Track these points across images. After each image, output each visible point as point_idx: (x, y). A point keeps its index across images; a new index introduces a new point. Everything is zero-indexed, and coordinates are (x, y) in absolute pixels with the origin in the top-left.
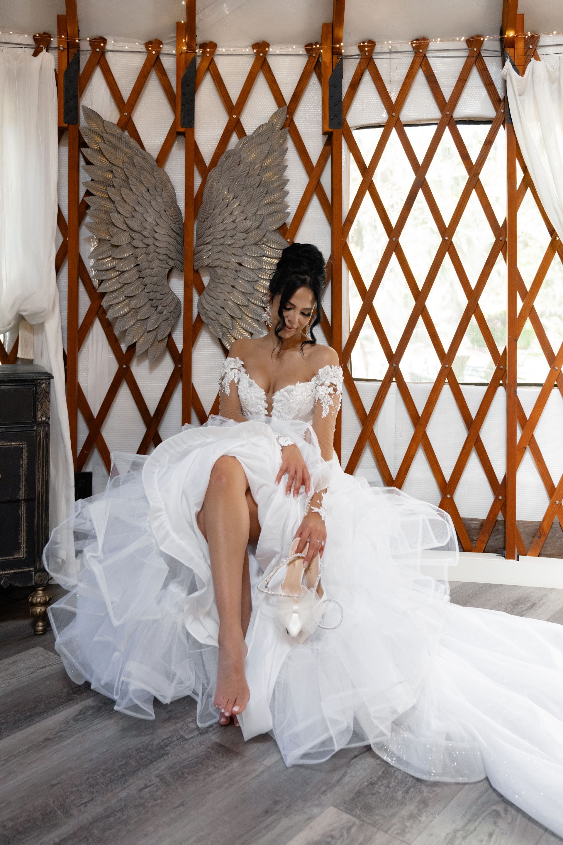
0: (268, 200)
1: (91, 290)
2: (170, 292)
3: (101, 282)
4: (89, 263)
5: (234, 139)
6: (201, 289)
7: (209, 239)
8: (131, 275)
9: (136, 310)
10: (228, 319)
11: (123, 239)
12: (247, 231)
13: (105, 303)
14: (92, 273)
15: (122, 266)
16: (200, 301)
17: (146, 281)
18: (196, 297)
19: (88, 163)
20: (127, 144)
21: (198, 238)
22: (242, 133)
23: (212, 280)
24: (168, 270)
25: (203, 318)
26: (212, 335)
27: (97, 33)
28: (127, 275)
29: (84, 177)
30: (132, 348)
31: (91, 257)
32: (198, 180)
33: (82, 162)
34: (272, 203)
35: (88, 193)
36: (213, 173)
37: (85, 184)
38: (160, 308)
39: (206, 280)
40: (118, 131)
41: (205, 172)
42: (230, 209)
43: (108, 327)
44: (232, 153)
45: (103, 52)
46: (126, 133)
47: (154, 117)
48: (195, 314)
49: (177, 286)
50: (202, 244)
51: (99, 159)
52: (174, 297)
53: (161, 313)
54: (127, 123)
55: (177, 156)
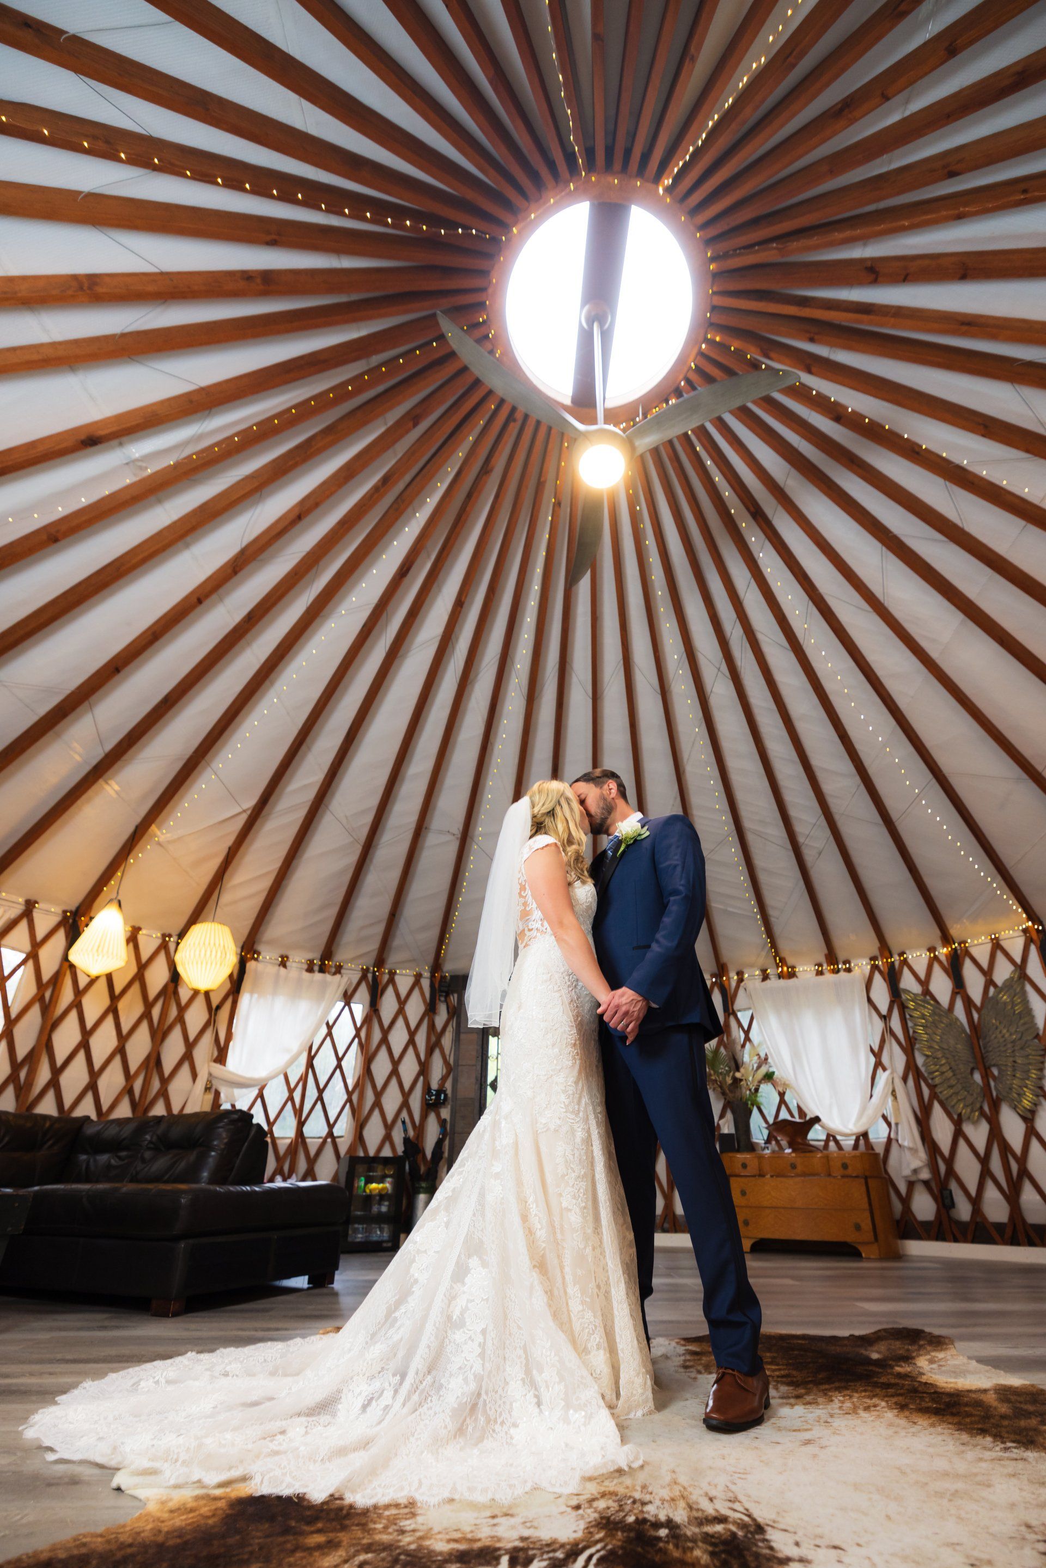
0: (1022, 1021)
1: (928, 1085)
2: (975, 1082)
3: (932, 1079)
4: (923, 1069)
5: (992, 990)
6: (994, 1078)
7: (990, 1049)
8: (950, 1074)
9: (956, 1093)
10: (1015, 1095)
11: (939, 1054)
12: (1014, 1042)
13: (938, 1090)
14: (926, 1075)
15: (944, 1069)
16: (995, 1086)
17: (958, 1076)
18: (992, 1084)
19: (911, 1016)
20: (930, 1003)
21: (985, 1048)
22: (995, 986)
23: (999, 1073)
24: (970, 1069)
25: (1000, 1096)
26: (1010, 1106)
27: (900, 951)
28: (946, 1074)
29: (910, 1024)
30: (960, 1115)
31: (923, 1065)
32: (976, 1016)
33: (908, 1016)
34: (1025, 1024)
35: (914, 1032)
36: (983, 1012)
37: (912, 1028)
38: (970, 1092)
39: (996, 1073)
40: (923, 997)
41: (979, 1010)
42: (999, 1030)
43: (942, 1104)
44: (992, 998)
45: (905, 958)
46: (928, 997)
47: (941, 986)
48: (994, 1094)
49: (977, 1077)
50: (987, 1052)
51: (916, 1014)
52: (978, 1085)
53: (972, 1095)
54: (927, 992)
55: (959, 1005)
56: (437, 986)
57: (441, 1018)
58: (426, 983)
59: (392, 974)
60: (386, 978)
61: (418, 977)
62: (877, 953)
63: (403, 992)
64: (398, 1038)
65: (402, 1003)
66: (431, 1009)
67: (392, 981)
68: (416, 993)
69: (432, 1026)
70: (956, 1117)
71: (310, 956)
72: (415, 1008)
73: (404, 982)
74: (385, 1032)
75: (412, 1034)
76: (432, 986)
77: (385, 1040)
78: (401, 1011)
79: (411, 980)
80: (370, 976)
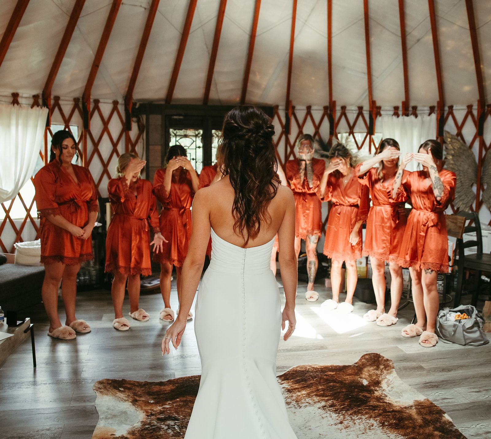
2: (472, 191)
6: (483, 190)
7: (487, 173)
9: (460, 197)
17: (464, 187)
18: (481, 193)
20: (459, 141)
21: (483, 173)
23: (487, 187)
24: (471, 184)
25: (483, 200)
26: (487, 206)
27: (450, 104)
30: (458, 209)
32: (484, 153)
35: (446, 158)
37: (445, 155)
38: (468, 196)
39: (485, 187)
40: (456, 137)
41: (487, 150)
45: (452, 110)
46: (459, 138)
47: (469, 131)
48: (481, 198)
49: (474, 189)
50: (484, 175)
51: (450, 146)
52: (474, 193)
53: (468, 198)
54: (459, 134)
55: (477, 145)
56: (130, 111)
57: (134, 133)
58: (121, 108)
59: (97, 102)
60: (92, 106)
61: (115, 103)
62: (435, 104)
63: (106, 115)
64: (105, 148)
65: (106, 123)
66: (126, 127)
67: (97, 107)
68: (115, 115)
69: (128, 139)
70: (456, 208)
71: (35, 92)
72: (115, 127)
73: (106, 108)
74: (96, 145)
75: (115, 145)
76: (126, 110)
77: (96, 150)
78: (106, 129)
79: (109, 107)
80: (81, 105)
